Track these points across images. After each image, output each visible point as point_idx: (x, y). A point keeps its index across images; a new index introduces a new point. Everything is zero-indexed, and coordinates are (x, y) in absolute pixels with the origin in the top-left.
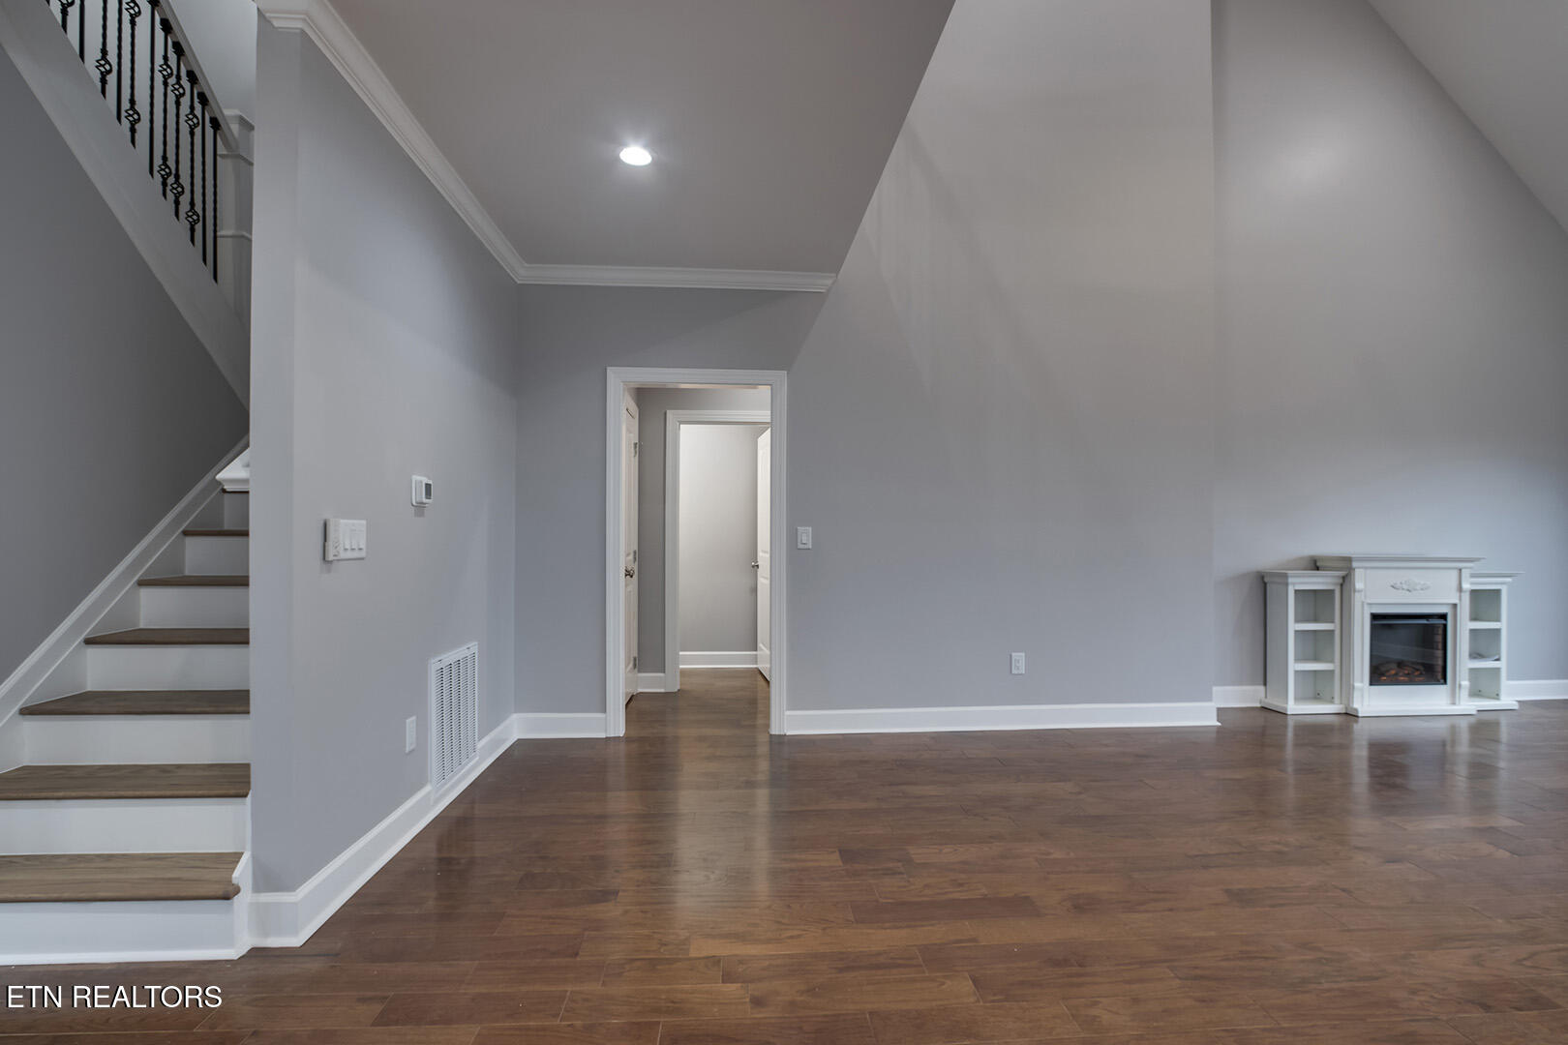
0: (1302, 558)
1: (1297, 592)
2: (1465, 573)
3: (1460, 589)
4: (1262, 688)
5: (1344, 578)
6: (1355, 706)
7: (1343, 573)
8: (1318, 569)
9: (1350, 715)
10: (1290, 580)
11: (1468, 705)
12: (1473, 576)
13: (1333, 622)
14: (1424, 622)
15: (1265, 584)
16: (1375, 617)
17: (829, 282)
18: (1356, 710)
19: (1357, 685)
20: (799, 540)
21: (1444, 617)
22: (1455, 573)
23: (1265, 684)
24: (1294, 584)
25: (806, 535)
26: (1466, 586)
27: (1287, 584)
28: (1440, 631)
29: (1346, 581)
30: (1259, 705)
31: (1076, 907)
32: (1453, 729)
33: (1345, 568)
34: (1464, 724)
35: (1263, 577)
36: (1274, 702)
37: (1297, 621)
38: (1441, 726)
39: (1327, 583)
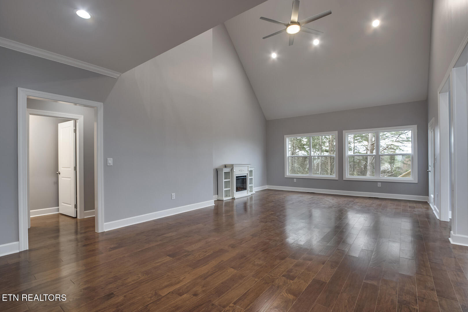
0: (223, 165)
1: (224, 172)
2: (249, 167)
3: (248, 170)
4: (217, 195)
5: (232, 169)
6: (234, 197)
7: (231, 168)
8: (226, 167)
9: (233, 199)
10: (223, 170)
11: (250, 194)
12: (250, 168)
13: (230, 179)
14: (243, 177)
15: (217, 171)
16: (237, 177)
17: (118, 75)
18: (235, 197)
19: (235, 192)
20: (108, 163)
21: (246, 176)
22: (247, 167)
23: (218, 194)
24: (224, 171)
25: (110, 161)
26: (249, 170)
27: (223, 171)
28: (245, 179)
29: (232, 170)
30: (217, 200)
31: (232, 247)
32: (248, 199)
33: (232, 166)
34: (249, 197)
35: (217, 170)
36: (220, 198)
37: (224, 179)
38: (246, 199)
39: (229, 170)
